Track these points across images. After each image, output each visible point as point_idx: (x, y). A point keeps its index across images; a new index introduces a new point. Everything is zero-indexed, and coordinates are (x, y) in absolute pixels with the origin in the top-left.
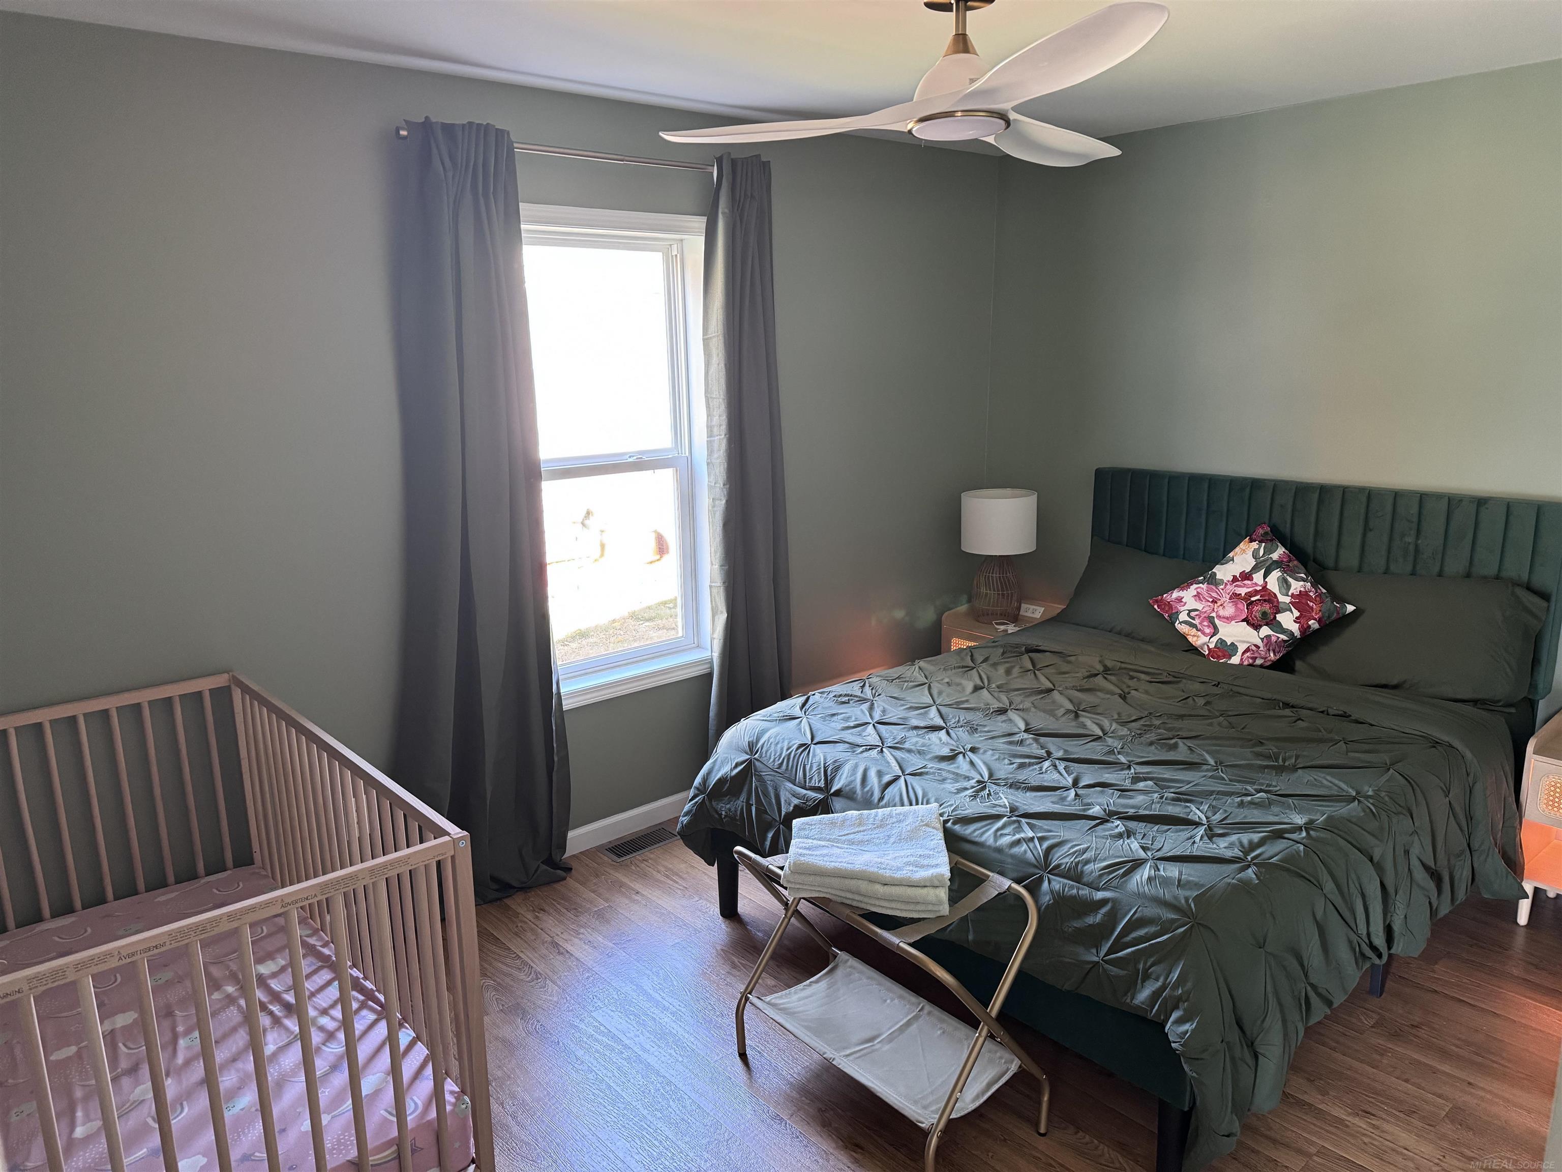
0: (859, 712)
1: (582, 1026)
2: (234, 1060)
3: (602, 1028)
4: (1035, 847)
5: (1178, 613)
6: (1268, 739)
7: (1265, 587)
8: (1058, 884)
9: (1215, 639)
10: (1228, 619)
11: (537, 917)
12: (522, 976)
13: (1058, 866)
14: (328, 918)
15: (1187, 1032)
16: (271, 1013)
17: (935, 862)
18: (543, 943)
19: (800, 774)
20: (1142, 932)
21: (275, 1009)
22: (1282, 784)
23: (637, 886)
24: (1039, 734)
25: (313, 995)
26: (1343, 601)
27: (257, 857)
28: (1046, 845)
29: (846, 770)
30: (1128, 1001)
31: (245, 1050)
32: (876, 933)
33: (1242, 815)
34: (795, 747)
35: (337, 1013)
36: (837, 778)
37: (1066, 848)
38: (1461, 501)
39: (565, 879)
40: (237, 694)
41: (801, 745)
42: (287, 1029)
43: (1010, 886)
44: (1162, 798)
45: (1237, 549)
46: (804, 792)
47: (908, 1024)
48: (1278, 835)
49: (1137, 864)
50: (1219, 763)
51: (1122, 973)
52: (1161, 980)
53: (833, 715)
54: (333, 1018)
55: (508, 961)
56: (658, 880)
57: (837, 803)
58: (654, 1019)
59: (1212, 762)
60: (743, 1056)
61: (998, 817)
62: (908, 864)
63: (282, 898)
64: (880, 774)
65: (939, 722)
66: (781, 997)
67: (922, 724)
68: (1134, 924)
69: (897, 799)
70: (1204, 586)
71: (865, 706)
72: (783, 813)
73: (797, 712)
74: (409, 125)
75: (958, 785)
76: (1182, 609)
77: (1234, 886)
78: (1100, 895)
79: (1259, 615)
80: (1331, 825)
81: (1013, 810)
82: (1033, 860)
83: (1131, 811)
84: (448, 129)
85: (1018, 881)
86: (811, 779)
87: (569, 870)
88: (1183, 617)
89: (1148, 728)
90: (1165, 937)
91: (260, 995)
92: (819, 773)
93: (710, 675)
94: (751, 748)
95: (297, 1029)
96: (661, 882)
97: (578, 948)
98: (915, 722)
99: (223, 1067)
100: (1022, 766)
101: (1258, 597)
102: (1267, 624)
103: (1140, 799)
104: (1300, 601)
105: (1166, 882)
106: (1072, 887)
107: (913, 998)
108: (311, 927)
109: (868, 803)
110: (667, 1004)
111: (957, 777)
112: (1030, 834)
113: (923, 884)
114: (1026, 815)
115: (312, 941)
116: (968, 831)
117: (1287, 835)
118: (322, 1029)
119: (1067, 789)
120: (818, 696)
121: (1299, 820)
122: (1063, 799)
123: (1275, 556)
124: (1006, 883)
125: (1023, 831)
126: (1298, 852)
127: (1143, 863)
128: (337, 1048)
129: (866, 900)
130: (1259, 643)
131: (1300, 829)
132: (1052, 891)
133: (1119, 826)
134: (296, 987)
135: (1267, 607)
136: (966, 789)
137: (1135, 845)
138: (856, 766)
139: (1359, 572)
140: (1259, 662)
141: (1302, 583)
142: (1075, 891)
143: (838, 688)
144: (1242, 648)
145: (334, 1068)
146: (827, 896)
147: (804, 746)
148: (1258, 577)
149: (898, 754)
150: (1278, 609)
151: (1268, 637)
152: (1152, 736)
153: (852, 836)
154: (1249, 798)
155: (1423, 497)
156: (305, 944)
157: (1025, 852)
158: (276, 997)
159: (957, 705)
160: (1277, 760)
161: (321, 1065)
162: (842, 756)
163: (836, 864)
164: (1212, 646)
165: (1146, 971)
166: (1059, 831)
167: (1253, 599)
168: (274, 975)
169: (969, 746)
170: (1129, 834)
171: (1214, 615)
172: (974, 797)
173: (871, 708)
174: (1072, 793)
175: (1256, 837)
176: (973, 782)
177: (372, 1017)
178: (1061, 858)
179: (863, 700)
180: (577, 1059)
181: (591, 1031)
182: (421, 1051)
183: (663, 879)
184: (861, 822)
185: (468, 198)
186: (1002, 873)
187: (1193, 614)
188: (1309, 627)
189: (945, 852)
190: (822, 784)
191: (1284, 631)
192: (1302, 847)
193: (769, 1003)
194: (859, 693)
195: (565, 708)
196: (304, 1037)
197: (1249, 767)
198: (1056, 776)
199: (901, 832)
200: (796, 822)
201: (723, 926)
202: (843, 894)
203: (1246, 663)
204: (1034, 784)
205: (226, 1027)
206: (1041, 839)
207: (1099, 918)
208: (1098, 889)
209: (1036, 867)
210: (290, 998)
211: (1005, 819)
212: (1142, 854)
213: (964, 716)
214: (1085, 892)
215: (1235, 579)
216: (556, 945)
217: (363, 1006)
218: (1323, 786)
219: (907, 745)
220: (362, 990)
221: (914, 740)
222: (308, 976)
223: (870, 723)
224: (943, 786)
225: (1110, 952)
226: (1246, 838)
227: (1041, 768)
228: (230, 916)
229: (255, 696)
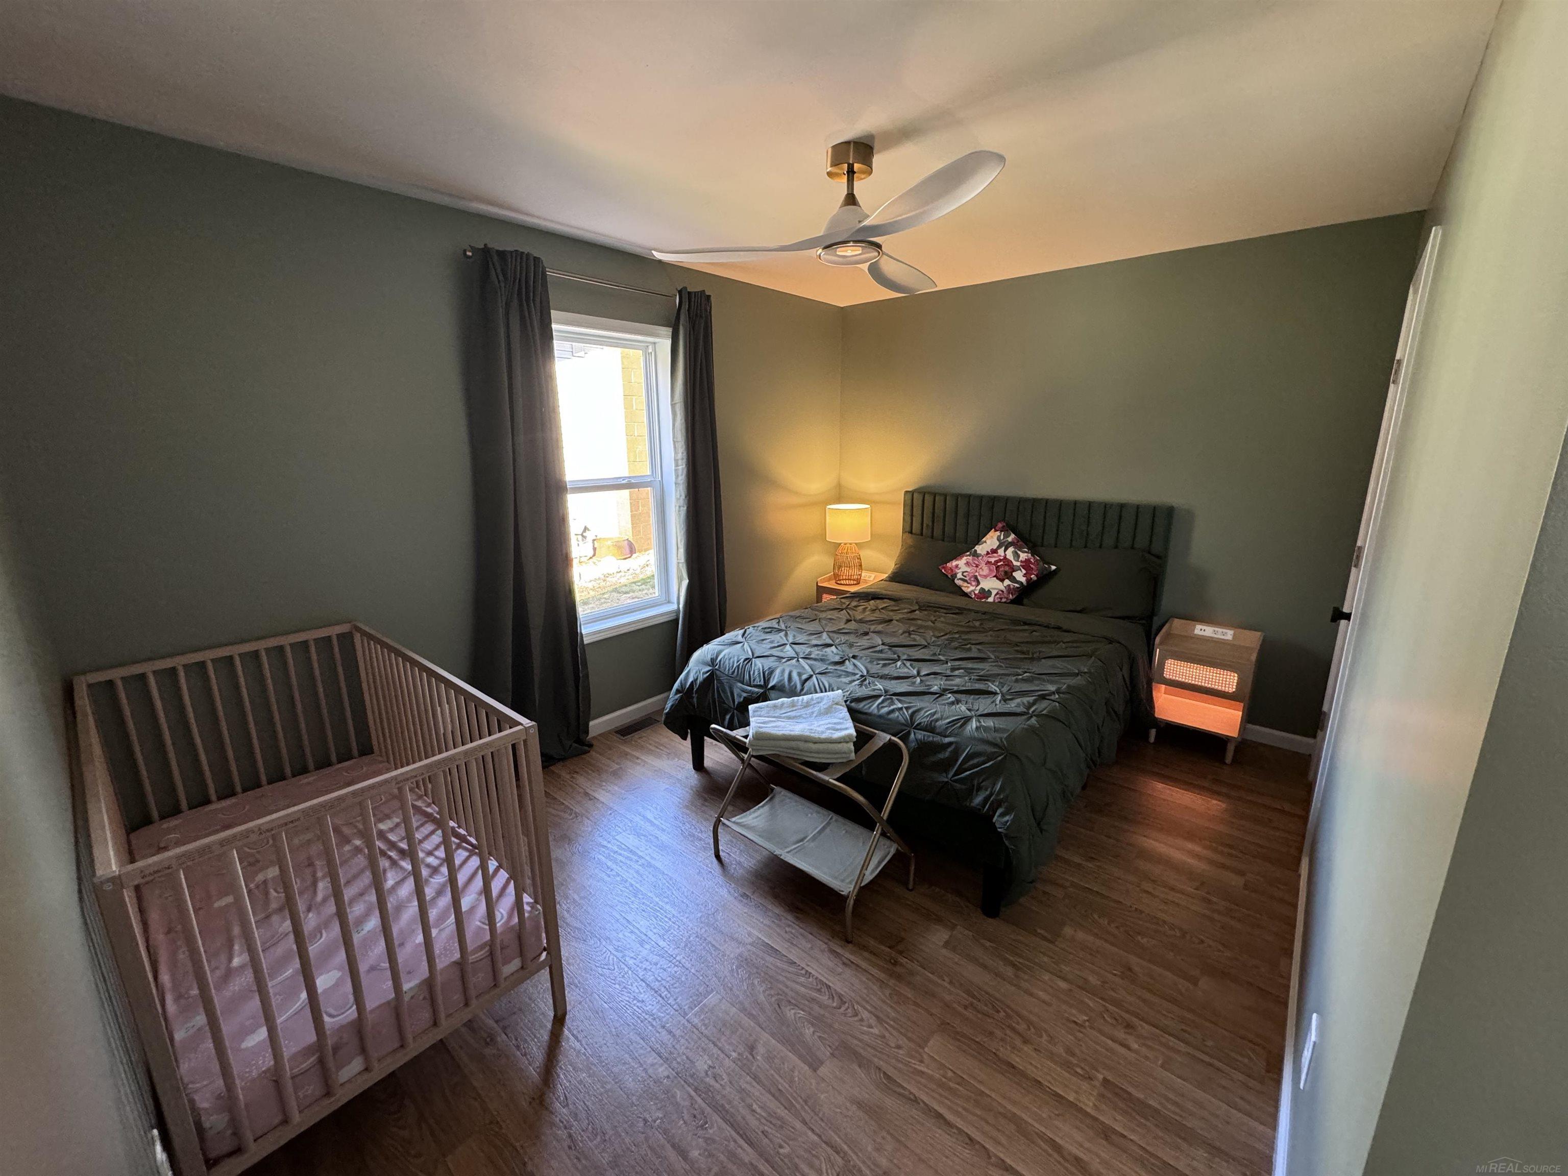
0: (779, 638)
1: (609, 845)
2: (362, 894)
3: (623, 846)
4: (904, 713)
5: (956, 574)
6: (1022, 643)
7: (1005, 557)
8: (920, 735)
9: (979, 588)
10: (985, 577)
11: (572, 777)
12: (566, 816)
13: (920, 723)
14: (430, 786)
15: (1008, 821)
16: (390, 857)
17: (843, 726)
18: (579, 793)
19: (747, 677)
20: (975, 761)
21: (392, 854)
22: (1036, 668)
23: (637, 754)
24: (892, 646)
25: (421, 842)
26: (1050, 564)
27: (376, 748)
28: (910, 711)
29: (777, 672)
30: (968, 804)
31: (370, 886)
32: (812, 774)
33: (1019, 687)
34: (742, 660)
35: (441, 853)
36: (771, 679)
37: (923, 712)
38: (1112, 505)
39: (589, 752)
40: (357, 637)
41: (746, 659)
42: (402, 868)
43: (890, 739)
44: (970, 679)
45: (988, 536)
46: (750, 688)
47: (824, 828)
48: (1043, 697)
49: (968, 719)
50: (997, 657)
51: (963, 787)
52: (989, 790)
53: (763, 640)
54: (436, 857)
55: (556, 806)
56: (650, 750)
57: (772, 694)
58: (657, 838)
59: (993, 657)
60: (718, 857)
61: (879, 696)
62: (828, 729)
63: (395, 778)
64: (800, 675)
65: (829, 641)
66: (741, 818)
67: (819, 643)
68: (969, 757)
69: (813, 689)
70: (971, 558)
71: (782, 634)
72: (736, 703)
73: (740, 639)
74: (473, 249)
75: (849, 679)
76: (958, 571)
77: (1026, 729)
78: (947, 740)
79: (1003, 573)
80: (1071, 690)
81: (886, 691)
82: (903, 721)
83: (955, 688)
84: (502, 254)
85: (894, 735)
86: (754, 680)
87: (591, 746)
88: (959, 576)
89: (952, 640)
90: (990, 763)
91: (379, 844)
92: (760, 676)
93: (677, 620)
94: (713, 664)
95: (409, 867)
96: (652, 751)
97: (602, 796)
98: (815, 642)
99: (352, 901)
100: (884, 665)
101: (1002, 563)
102: (1008, 578)
103: (957, 681)
104: (1026, 565)
105: (986, 729)
106: (929, 736)
107: (824, 812)
108: (417, 794)
109: (793, 693)
110: (664, 828)
111: (848, 674)
112: (900, 705)
113: (839, 741)
114: (895, 694)
115: (419, 803)
116: (861, 706)
117: (1048, 697)
118: (428, 866)
119: (915, 677)
120: (751, 629)
121: (1052, 688)
122: (914, 683)
123: (1010, 539)
124: (888, 737)
125: (895, 704)
126: (1055, 706)
127: (969, 720)
128: (441, 878)
129: (804, 754)
130: (1005, 590)
131: (1054, 693)
132: (916, 739)
133: (951, 698)
134: (409, 837)
135: (1007, 568)
136: (854, 681)
137: (963, 708)
138: (783, 671)
139: (1056, 547)
140: (1004, 600)
141: (1026, 554)
142: (931, 739)
143: (763, 624)
144: (994, 592)
145: (439, 893)
146: (777, 753)
147: (748, 660)
148: (1001, 552)
149: (809, 662)
150: (1014, 569)
151: (1009, 586)
152: (955, 644)
153: (789, 714)
154: (1020, 677)
155: (1090, 505)
156: (414, 806)
157: (898, 716)
158: (393, 845)
159: (838, 632)
160: (1028, 654)
161: (429, 892)
162: (774, 664)
163: (783, 732)
164: (977, 592)
165: (979, 784)
166: (917, 703)
167: (999, 564)
168: (391, 830)
169: (851, 655)
170: (958, 702)
171: (977, 574)
172: (861, 685)
173: (786, 635)
174: (918, 680)
175: (1031, 699)
176: (858, 676)
177: (466, 854)
178: (921, 718)
179: (780, 630)
180: (608, 868)
181: (615, 848)
182: (503, 875)
183: (653, 748)
184: (793, 705)
185: (515, 303)
186: (883, 731)
187: (965, 574)
188: (1031, 579)
189: (850, 720)
190: (762, 683)
191: (1017, 582)
192: (1057, 704)
193: (734, 822)
194: (776, 626)
195: (585, 642)
196: (416, 873)
197: (1015, 659)
198: (906, 670)
199: (820, 709)
200: (751, 707)
201: (696, 776)
202: (788, 751)
203: (997, 601)
204: (896, 675)
205: (354, 870)
206: (907, 708)
207: (947, 754)
208: (946, 737)
209: (903, 724)
210: (404, 845)
211: (883, 698)
212: (969, 713)
213: (843, 638)
214: (937, 739)
215: (988, 553)
216: (586, 794)
217: (459, 846)
218: (1058, 668)
219: (812, 656)
220: (457, 836)
221: (816, 653)
222: (418, 828)
223: (786, 644)
224: (840, 680)
225: (955, 774)
226: (1026, 700)
227: (896, 666)
228: (354, 793)
229: (370, 637)
